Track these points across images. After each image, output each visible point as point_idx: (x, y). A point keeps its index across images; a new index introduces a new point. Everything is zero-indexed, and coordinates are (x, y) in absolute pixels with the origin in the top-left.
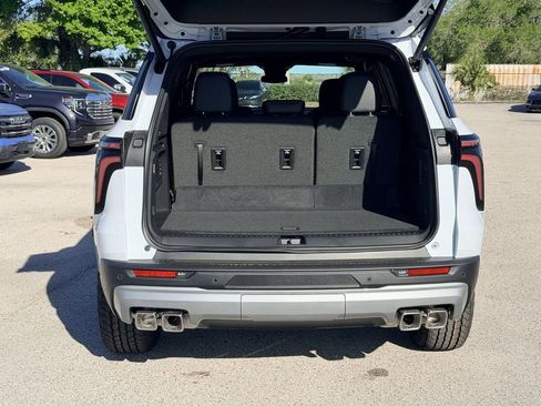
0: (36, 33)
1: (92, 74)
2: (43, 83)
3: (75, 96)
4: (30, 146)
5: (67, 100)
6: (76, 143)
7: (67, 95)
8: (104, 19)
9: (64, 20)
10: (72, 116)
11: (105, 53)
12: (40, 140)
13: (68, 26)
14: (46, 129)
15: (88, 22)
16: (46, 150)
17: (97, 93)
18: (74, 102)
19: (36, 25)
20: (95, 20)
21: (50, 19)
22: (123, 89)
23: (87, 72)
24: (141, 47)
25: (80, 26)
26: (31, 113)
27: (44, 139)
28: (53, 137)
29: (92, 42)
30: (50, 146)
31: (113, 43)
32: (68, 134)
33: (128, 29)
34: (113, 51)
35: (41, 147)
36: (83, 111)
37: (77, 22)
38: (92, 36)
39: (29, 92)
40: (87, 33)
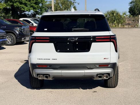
0: (5, 7)
1: (23, 20)
2: (9, 23)
3: (19, 27)
4: (6, 42)
5: (16, 28)
6: (19, 41)
7: (16, 26)
8: (26, 2)
9: (14, 3)
10: (18, 33)
11: (27, 13)
12: (8, 40)
13: (15, 4)
14: (10, 37)
15: (21, 3)
16: (10, 43)
17: (25, 26)
18: (18, 29)
19: (5, 4)
20: (24, 2)
21: (9, 2)
22: (33, 24)
23: (21, 19)
24: (38, 11)
25: (19, 4)
26: (6, 32)
27: (9, 40)
28: (12, 39)
29: (22, 9)
30: (11, 42)
31: (29, 9)
32: (16, 38)
33: (34, 5)
34: (29, 12)
35: (8, 42)
36: (21, 31)
37: (18, 3)
38: (23, 8)
39: (5, 26)
40: (21, 6)
